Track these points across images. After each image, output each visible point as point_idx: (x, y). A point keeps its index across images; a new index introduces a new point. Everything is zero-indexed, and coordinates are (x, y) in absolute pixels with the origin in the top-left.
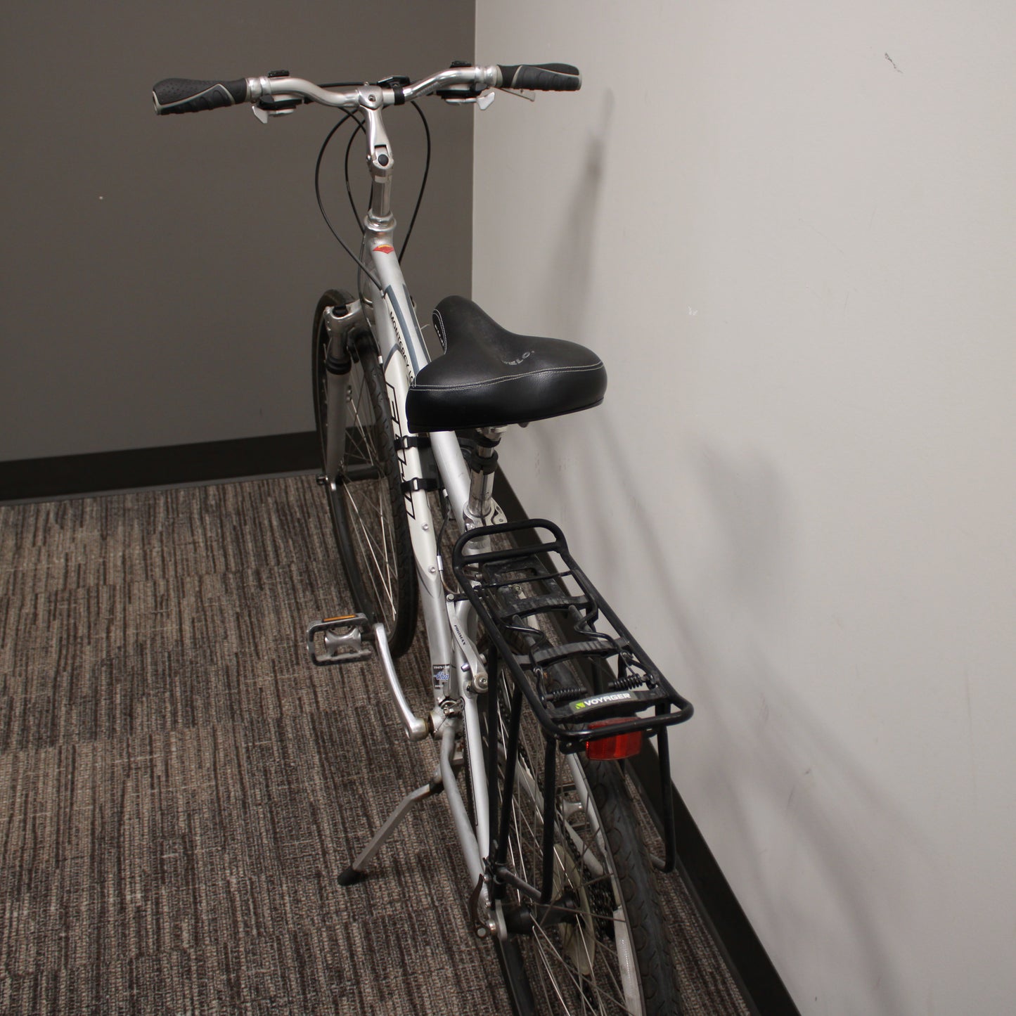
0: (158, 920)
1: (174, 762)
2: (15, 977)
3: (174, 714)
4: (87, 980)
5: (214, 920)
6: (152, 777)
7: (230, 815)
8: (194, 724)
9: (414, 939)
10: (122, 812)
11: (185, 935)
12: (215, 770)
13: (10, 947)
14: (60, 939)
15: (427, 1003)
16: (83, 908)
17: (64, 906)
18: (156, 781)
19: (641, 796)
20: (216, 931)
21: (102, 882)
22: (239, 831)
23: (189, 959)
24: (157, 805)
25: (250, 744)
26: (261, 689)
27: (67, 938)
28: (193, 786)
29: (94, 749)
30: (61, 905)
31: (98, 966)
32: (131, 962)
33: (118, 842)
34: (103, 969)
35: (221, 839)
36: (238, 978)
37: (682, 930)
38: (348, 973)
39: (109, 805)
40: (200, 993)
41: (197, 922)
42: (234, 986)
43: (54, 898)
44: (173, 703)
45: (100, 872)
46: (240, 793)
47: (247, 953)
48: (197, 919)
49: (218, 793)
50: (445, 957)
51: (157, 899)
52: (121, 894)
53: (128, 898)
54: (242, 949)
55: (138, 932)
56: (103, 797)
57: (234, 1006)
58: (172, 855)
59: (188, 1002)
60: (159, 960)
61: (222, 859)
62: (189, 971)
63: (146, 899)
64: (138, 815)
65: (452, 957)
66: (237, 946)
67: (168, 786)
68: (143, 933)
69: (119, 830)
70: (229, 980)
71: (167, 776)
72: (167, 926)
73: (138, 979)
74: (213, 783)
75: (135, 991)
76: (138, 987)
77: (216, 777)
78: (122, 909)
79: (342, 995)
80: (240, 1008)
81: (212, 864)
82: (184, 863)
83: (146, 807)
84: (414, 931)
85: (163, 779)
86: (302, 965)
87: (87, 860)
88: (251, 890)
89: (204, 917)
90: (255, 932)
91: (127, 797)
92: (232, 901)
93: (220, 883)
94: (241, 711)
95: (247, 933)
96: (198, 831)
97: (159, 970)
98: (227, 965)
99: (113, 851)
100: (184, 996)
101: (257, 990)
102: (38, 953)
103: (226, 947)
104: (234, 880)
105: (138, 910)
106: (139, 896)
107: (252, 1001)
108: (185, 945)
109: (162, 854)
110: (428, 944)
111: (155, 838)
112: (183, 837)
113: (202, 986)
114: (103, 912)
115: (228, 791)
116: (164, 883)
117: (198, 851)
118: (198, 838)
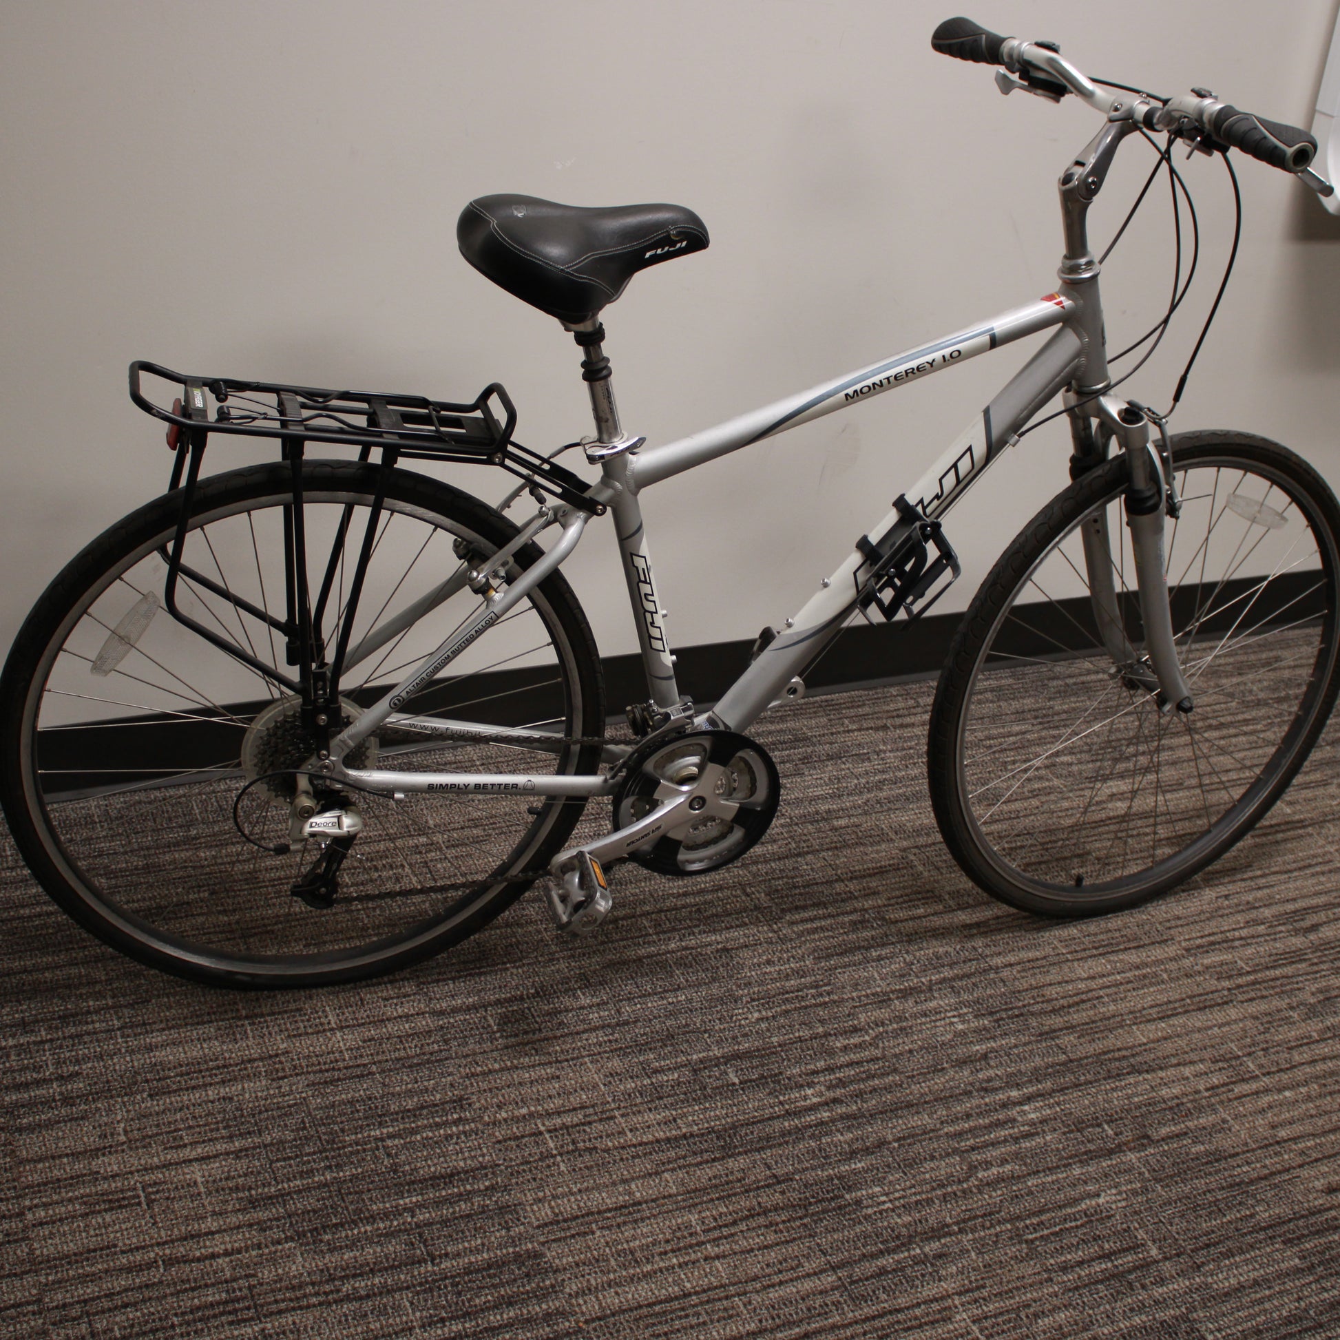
2: (973, 1168)
4: (948, 1108)
5: (821, 1021)
6: (590, 1123)
8: (461, 1099)
10: (668, 1140)
11: (853, 1040)
12: (559, 1062)
13: (933, 1189)
16: (849, 1136)
17: (852, 1155)
18: (595, 1118)
21: (798, 1131)
24: (645, 1106)
25: (498, 1035)
26: (364, 1041)
28: (597, 1078)
29: (541, 1199)
36: (893, 991)
38: (854, 917)
39: (654, 1156)
40: (925, 1016)
41: (830, 1035)
43: (845, 1168)
45: (783, 1136)
46: (601, 1033)
48: (827, 1035)
49: (607, 1052)
51: (807, 1075)
52: (813, 1108)
53: (815, 1100)
54: (854, 994)
55: (862, 1081)
57: (930, 989)
58: (732, 1075)
59: (939, 1023)
60: (896, 1056)
63: (810, 1085)
67: (605, 1103)
71: (583, 1107)
74: (586, 1059)
75: (945, 1065)
76: (938, 1064)
77: (573, 1059)
78: (836, 1100)
79: (883, 919)
82: (741, 1062)
83: (652, 1117)
85: (590, 1110)
86: (859, 948)
87: (767, 1154)
88: (766, 1000)
91: (635, 1141)
92: (787, 1012)
93: (764, 1025)
94: (424, 1054)
95: (829, 994)
97: (911, 1051)
98: (880, 1001)
99: (744, 1130)
101: (902, 976)
102: (933, 1158)
103: (856, 1007)
104: (755, 1015)
105: (831, 1087)
106: (809, 1091)
109: (734, 1084)
117: (716, 1052)
118: (695, 1057)
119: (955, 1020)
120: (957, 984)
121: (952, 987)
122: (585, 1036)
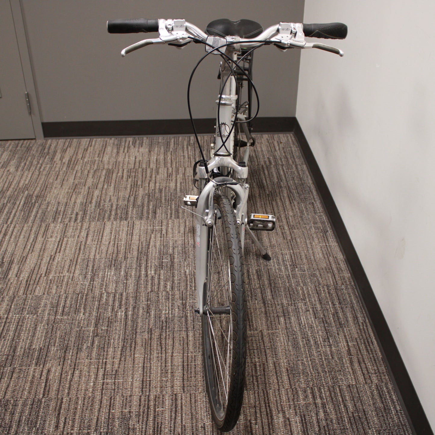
0: (159, 281)
1: (170, 230)
2: (108, 293)
3: (171, 214)
4: (132, 297)
5: (179, 283)
6: (161, 234)
7: (188, 249)
8: (178, 218)
9: (251, 297)
10: (149, 245)
11: (168, 287)
12: (184, 234)
13: (106, 283)
14: (124, 283)
15: (254, 319)
16: (133, 274)
17: (126, 273)
18: (162, 235)
19: (345, 259)
20: (180, 287)
21: (140, 266)
22: (191, 255)
23: (169, 295)
24: (162, 244)
27: (126, 283)
28: (176, 238)
29: (141, 223)
30: (125, 272)
31: (137, 293)
32: (148, 293)
33: (147, 254)
34: (138, 294)
35: (184, 257)
36: (186, 303)
37: (353, 307)
39: (145, 242)
40: (172, 306)
41: (173, 283)
42: (184, 305)
43: (123, 270)
44: (171, 210)
45: (140, 263)
47: (190, 295)
48: (173, 282)
49: (185, 242)
50: (262, 305)
51: (159, 274)
52: (146, 271)
53: (149, 273)
54: (188, 294)
55: (152, 284)
56: (143, 239)
57: (183, 311)
58: (166, 260)
59: (167, 308)
60: (158, 294)
61: (184, 263)
62: (169, 298)
63: (155, 273)
64: (155, 246)
65: (265, 305)
66: (187, 292)
67: (166, 238)
68: (153, 284)
69: (148, 250)
70: (183, 303)
71: (167, 234)
72: (162, 283)
73: (150, 299)
74: (183, 238)
75: (149, 302)
76: (150, 301)
77: (184, 236)
78: (147, 276)
80: (185, 312)
81: (180, 265)
82: (170, 263)
83: (158, 244)
84: (252, 295)
85: (165, 235)
87: (135, 259)
89: (176, 282)
90: (193, 288)
91: (151, 240)
92: (186, 277)
93: (183, 271)
95: (191, 289)
96: (176, 253)
97: (158, 297)
98: (182, 298)
99: (145, 257)
100: (166, 306)
101: (192, 307)
102: (116, 287)
103: (182, 292)
104: (187, 271)
105: (152, 277)
106: (153, 272)
107: (190, 310)
108: (168, 290)
109: (162, 260)
110: (256, 299)
111: (160, 254)
112: (171, 255)
113: (173, 304)
114: (140, 276)
115: (189, 242)
116: (162, 269)
117: (176, 260)
118: (176, 256)
119: (167, 312)
120: (183, 319)
121: (182, 317)
122: (192, 240)
